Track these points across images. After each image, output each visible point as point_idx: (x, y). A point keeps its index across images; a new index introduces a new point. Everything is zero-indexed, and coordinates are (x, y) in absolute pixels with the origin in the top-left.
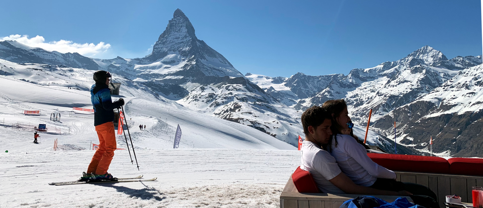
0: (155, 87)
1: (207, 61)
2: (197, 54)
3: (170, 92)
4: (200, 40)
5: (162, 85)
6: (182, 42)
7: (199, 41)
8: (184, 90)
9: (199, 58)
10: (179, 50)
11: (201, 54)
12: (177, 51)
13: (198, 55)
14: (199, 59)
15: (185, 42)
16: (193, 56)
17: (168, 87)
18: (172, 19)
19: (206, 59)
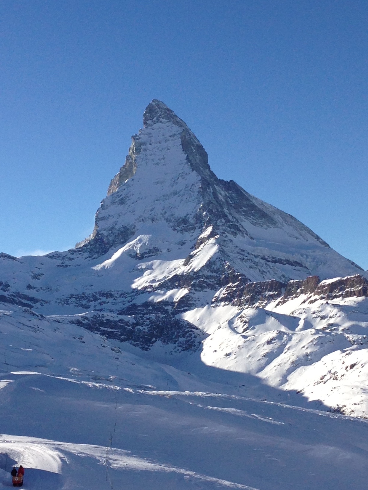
0: (109, 330)
1: (252, 238)
2: (221, 222)
3: (154, 339)
4: (226, 180)
5: (128, 322)
6: (175, 193)
7: (221, 182)
8: (193, 330)
9: (227, 232)
10: (166, 216)
11: (232, 222)
12: (163, 219)
13: (223, 225)
14: (226, 236)
15: (183, 191)
16: (210, 229)
17: (147, 325)
18: (141, 131)
19: (247, 234)
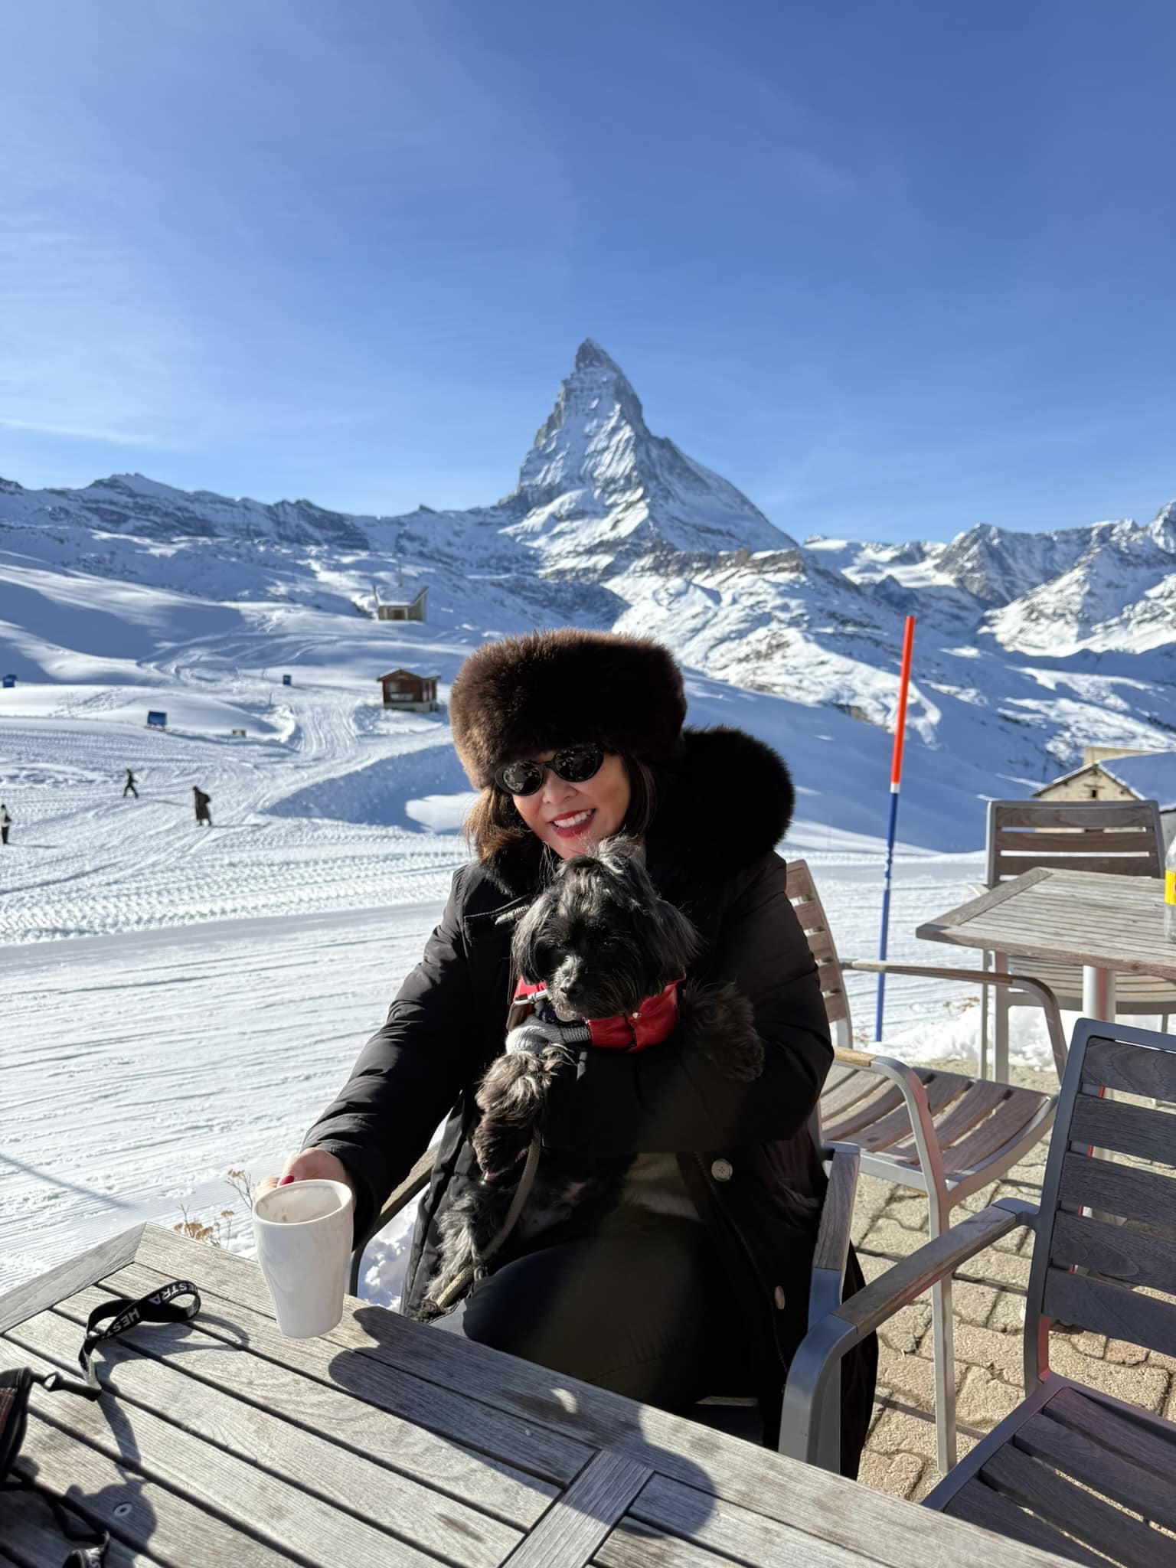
1: (684, 504)
2: (653, 484)
4: (660, 437)
5: (554, 588)
6: (605, 449)
7: (655, 439)
8: (616, 599)
9: (658, 496)
10: (595, 475)
11: (664, 485)
12: (591, 477)
13: (654, 488)
14: (657, 501)
16: (640, 492)
17: (569, 592)
18: (572, 375)
19: (679, 499)
